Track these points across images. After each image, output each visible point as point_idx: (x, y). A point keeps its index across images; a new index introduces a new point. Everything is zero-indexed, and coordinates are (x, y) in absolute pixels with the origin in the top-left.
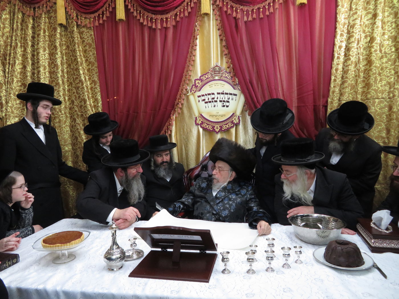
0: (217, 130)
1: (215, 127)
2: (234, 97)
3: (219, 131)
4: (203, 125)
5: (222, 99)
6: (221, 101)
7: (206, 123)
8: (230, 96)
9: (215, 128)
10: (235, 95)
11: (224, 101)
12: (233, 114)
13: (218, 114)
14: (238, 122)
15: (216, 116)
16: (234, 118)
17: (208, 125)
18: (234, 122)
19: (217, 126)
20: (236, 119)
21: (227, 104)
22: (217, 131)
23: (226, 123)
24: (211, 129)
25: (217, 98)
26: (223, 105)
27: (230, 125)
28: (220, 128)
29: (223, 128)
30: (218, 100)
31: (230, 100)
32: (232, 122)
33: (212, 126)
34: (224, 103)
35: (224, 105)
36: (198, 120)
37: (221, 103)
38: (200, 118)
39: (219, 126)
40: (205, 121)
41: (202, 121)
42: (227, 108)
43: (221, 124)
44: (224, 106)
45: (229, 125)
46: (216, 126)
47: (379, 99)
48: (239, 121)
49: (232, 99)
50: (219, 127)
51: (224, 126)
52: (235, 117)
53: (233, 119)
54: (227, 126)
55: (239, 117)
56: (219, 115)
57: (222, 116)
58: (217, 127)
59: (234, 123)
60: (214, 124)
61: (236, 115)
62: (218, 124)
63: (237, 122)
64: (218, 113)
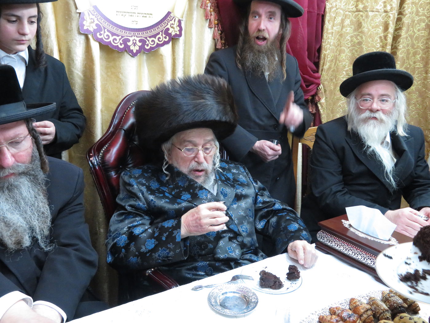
0: (135, 49)
1: (129, 41)
3: (138, 52)
4: (101, 35)
7: (108, 31)
9: (129, 44)
12: (169, 13)
13: (136, 11)
14: (178, 33)
15: (132, 14)
16: (171, 22)
17: (113, 34)
18: (170, 32)
19: (133, 38)
20: (175, 26)
22: (135, 51)
23: (153, 32)
24: (121, 44)
27: (163, 38)
28: (140, 44)
29: (148, 45)
32: (167, 32)
33: (122, 37)
36: (89, 21)
38: (91, 16)
40: (106, 25)
41: (97, 25)
43: (143, 35)
46: (131, 39)
48: (180, 31)
50: (138, 42)
51: (150, 40)
52: (172, 22)
53: (169, 26)
54: (156, 41)
55: (180, 21)
56: (138, 13)
57: (145, 15)
58: (133, 40)
59: (169, 35)
60: (126, 34)
61: (174, 17)
62: (136, 34)
63: (175, 32)
64: (136, 8)
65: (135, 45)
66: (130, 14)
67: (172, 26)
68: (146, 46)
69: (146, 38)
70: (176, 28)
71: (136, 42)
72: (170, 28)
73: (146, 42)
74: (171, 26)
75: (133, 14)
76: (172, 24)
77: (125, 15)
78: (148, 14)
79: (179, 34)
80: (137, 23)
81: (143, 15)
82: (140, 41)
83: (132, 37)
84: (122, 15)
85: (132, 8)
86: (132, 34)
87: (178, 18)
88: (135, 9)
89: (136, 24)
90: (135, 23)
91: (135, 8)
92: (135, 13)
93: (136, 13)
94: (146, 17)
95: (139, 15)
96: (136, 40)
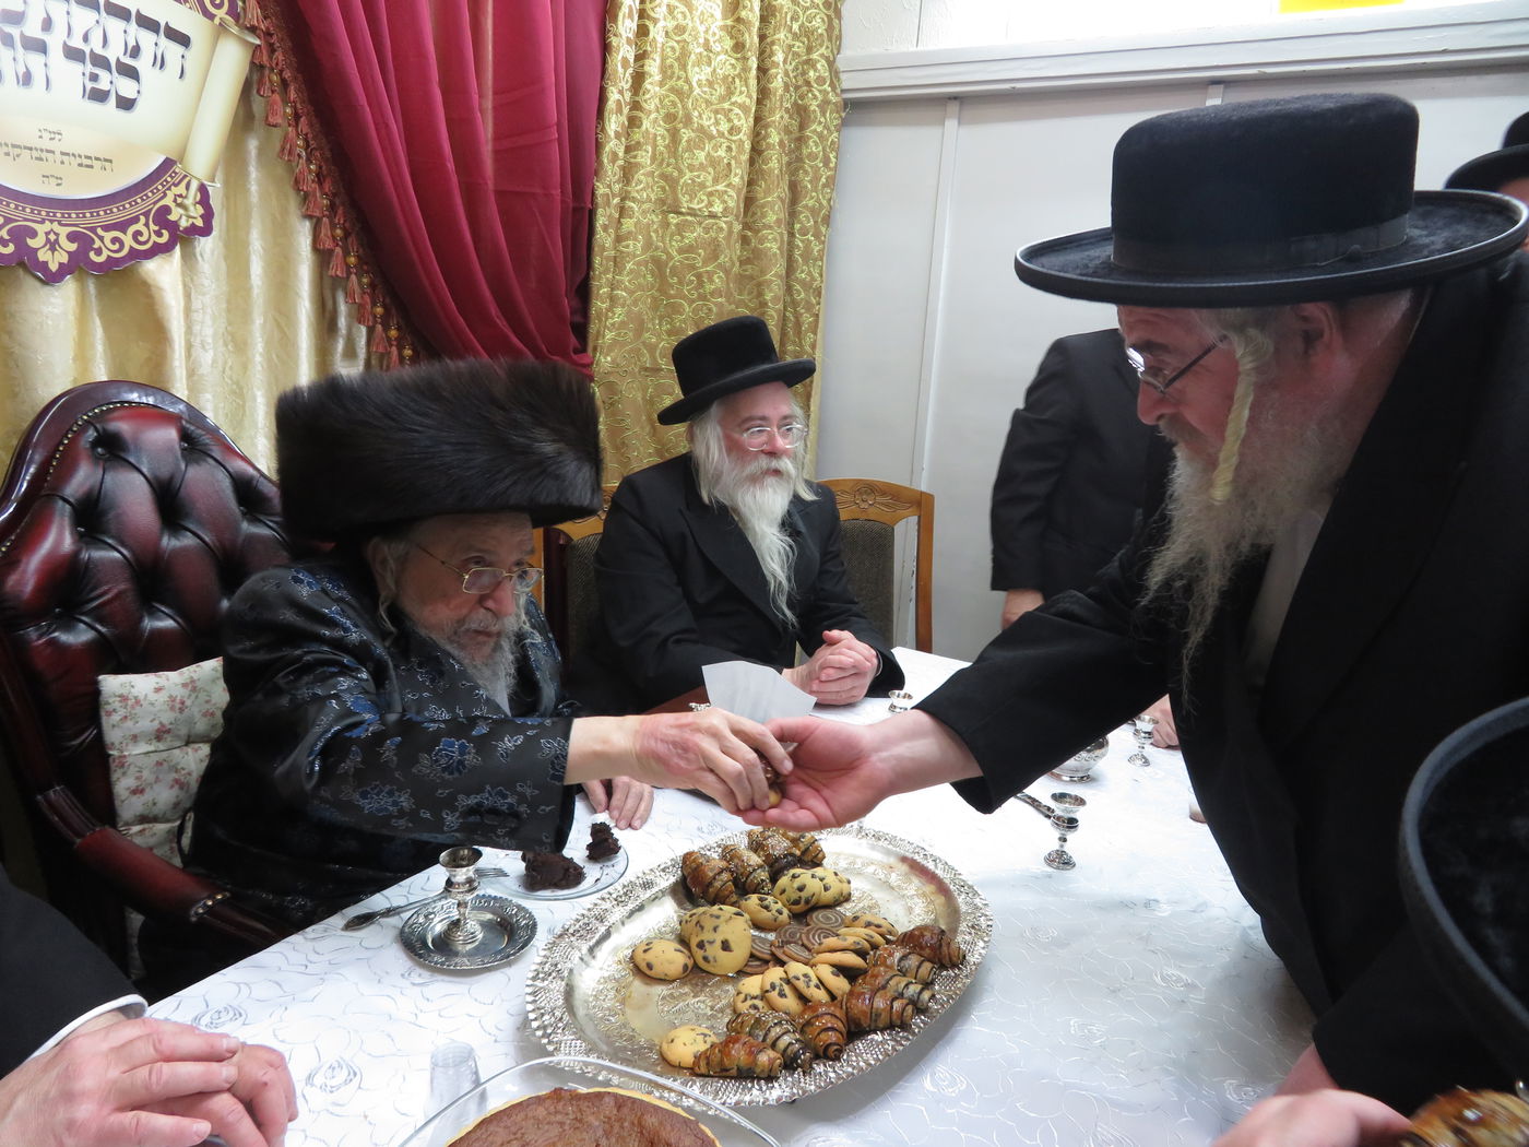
0: (54, 261)
2: (173, 50)
3: (64, 270)
5: (86, 38)
6: (73, 54)
8: (147, 39)
9: (32, 243)
10: (183, 40)
11: (101, 62)
12: (168, 164)
13: (56, 146)
14: (199, 223)
15: (40, 153)
16: (175, 190)
18: (172, 217)
19: (47, 226)
20: (189, 202)
21: (126, 87)
22: (54, 267)
23: (117, 214)
24: (5, 243)
25: (47, 24)
26: (89, 85)
27: (150, 234)
28: (73, 247)
29: (99, 252)
30: (55, 41)
31: (143, 64)
32: (162, 217)
33: (8, 220)
34: (97, 71)
35: (103, 85)
37: (77, 67)
39: (64, 231)
42: (122, 113)
43: (83, 221)
44: (99, 96)
45: (137, 233)
46: (41, 229)
47: (681, 213)
48: (208, 215)
49: (160, 62)
50: (63, 241)
51: (108, 236)
52: (181, 189)
53: (168, 201)
54: (128, 240)
55: (203, 189)
56: (63, 154)
57: (89, 162)
58: (47, 234)
59: (173, 227)
60: (24, 215)
61: (185, 176)
62: (59, 215)
63: (191, 221)
64: (58, 137)
65: (53, 249)
66: (35, 154)
67: (179, 200)
68: (92, 255)
69: (93, 230)
70: (192, 208)
71: (57, 241)
72: (172, 205)
73: (93, 241)
74: (175, 201)
75: (44, 155)
76: (180, 196)
77: (18, 156)
78: (97, 159)
79: (201, 225)
80: (59, 181)
81: (79, 161)
82: (72, 237)
83: (43, 222)
84: (7, 154)
85: (41, 137)
86: (44, 213)
87: (198, 179)
88: (51, 139)
89: (58, 185)
90: (53, 181)
91: (53, 136)
92: (53, 152)
93: (58, 153)
94: (91, 167)
95: (65, 158)
96: (57, 234)
